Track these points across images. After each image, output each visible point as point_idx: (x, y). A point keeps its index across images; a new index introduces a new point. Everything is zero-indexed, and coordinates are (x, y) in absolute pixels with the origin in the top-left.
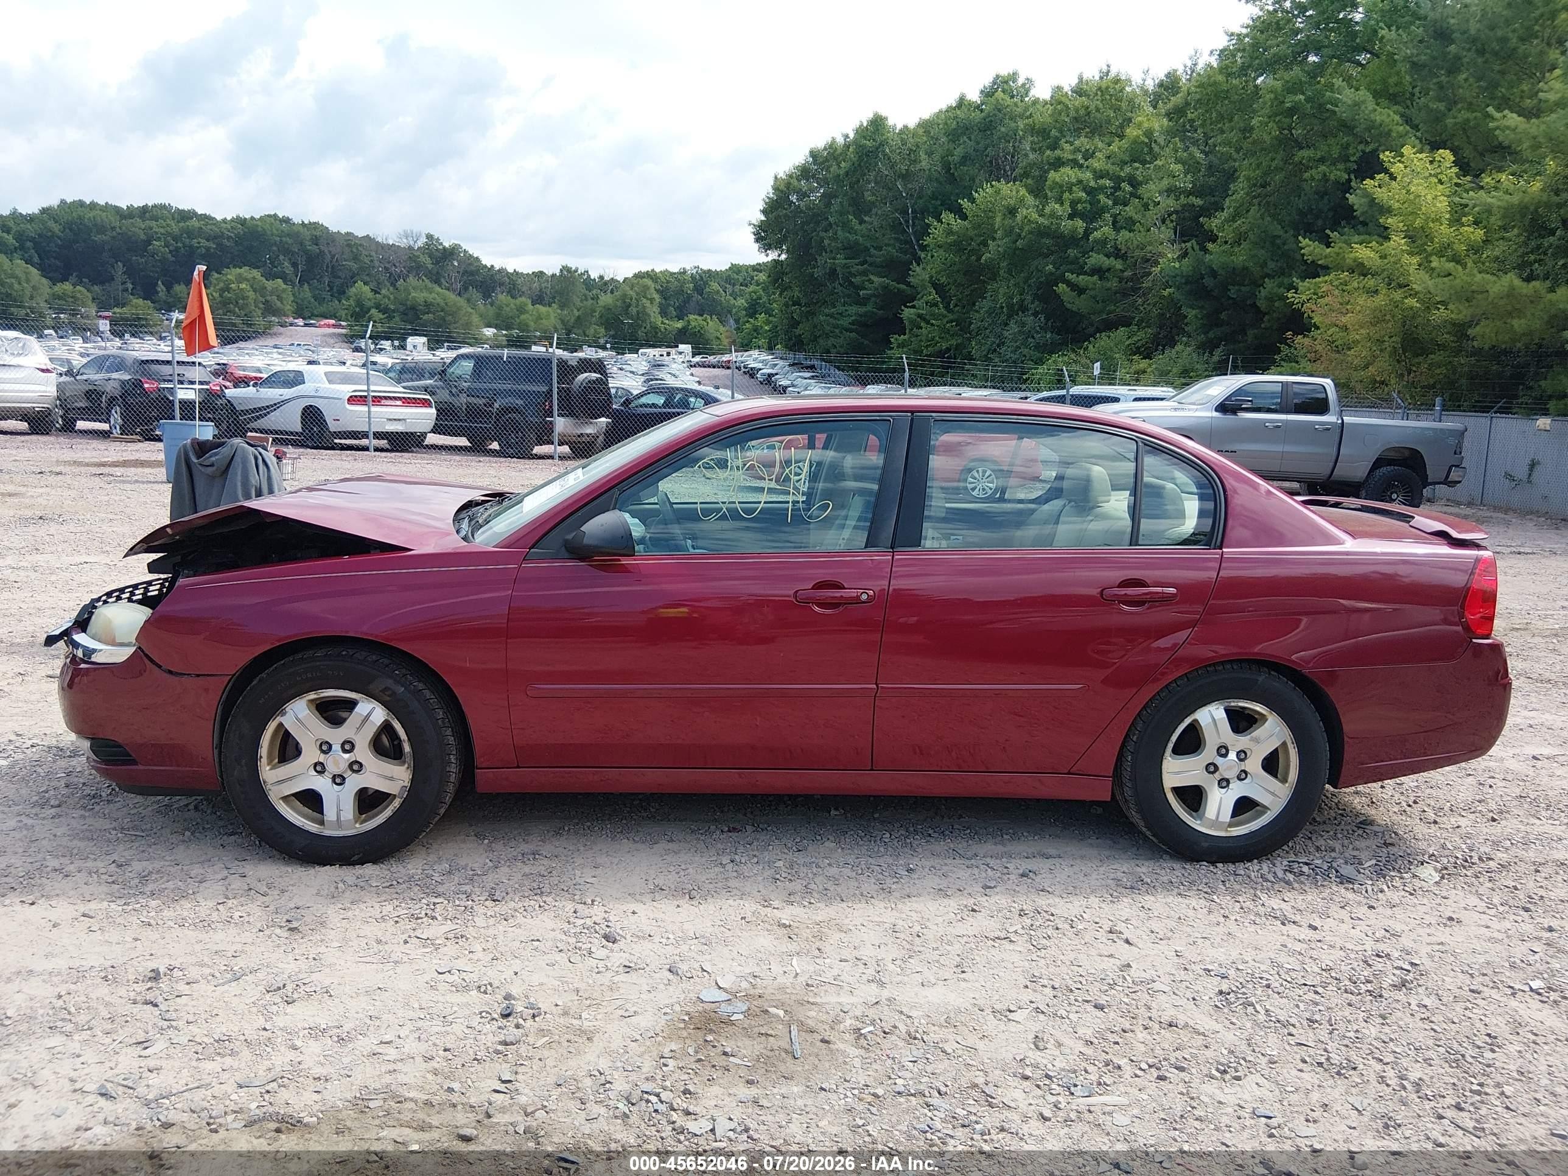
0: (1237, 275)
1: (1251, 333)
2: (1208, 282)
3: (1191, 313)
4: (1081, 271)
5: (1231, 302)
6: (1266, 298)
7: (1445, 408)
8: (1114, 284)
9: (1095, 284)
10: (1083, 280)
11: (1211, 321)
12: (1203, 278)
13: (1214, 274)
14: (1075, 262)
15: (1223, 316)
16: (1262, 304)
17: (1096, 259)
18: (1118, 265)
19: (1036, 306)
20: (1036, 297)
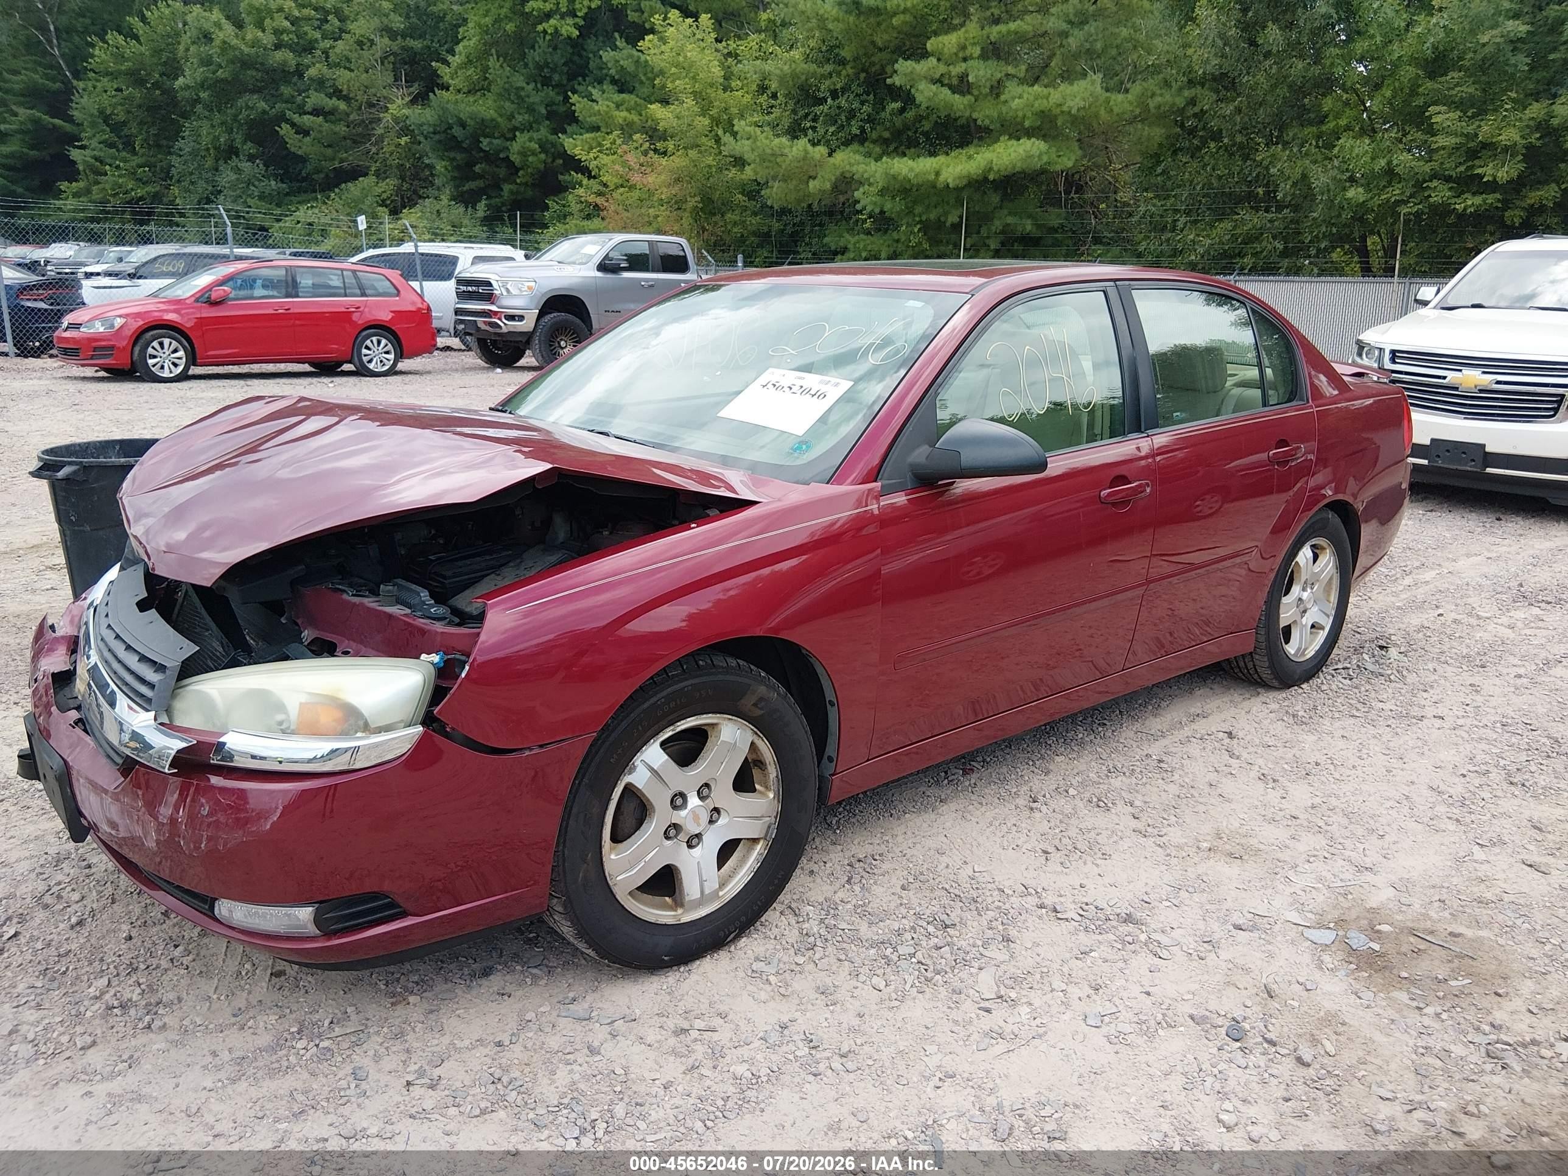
0: (485, 128)
1: (507, 188)
2: (457, 131)
3: (440, 166)
4: (302, 111)
5: (482, 154)
6: (519, 153)
7: (747, 264)
8: (342, 129)
9: (320, 126)
10: (307, 120)
11: (463, 172)
12: (451, 128)
13: (463, 125)
14: (290, 100)
15: (477, 168)
16: (515, 158)
17: (315, 99)
18: (342, 106)
19: (250, 148)
20: (248, 138)
